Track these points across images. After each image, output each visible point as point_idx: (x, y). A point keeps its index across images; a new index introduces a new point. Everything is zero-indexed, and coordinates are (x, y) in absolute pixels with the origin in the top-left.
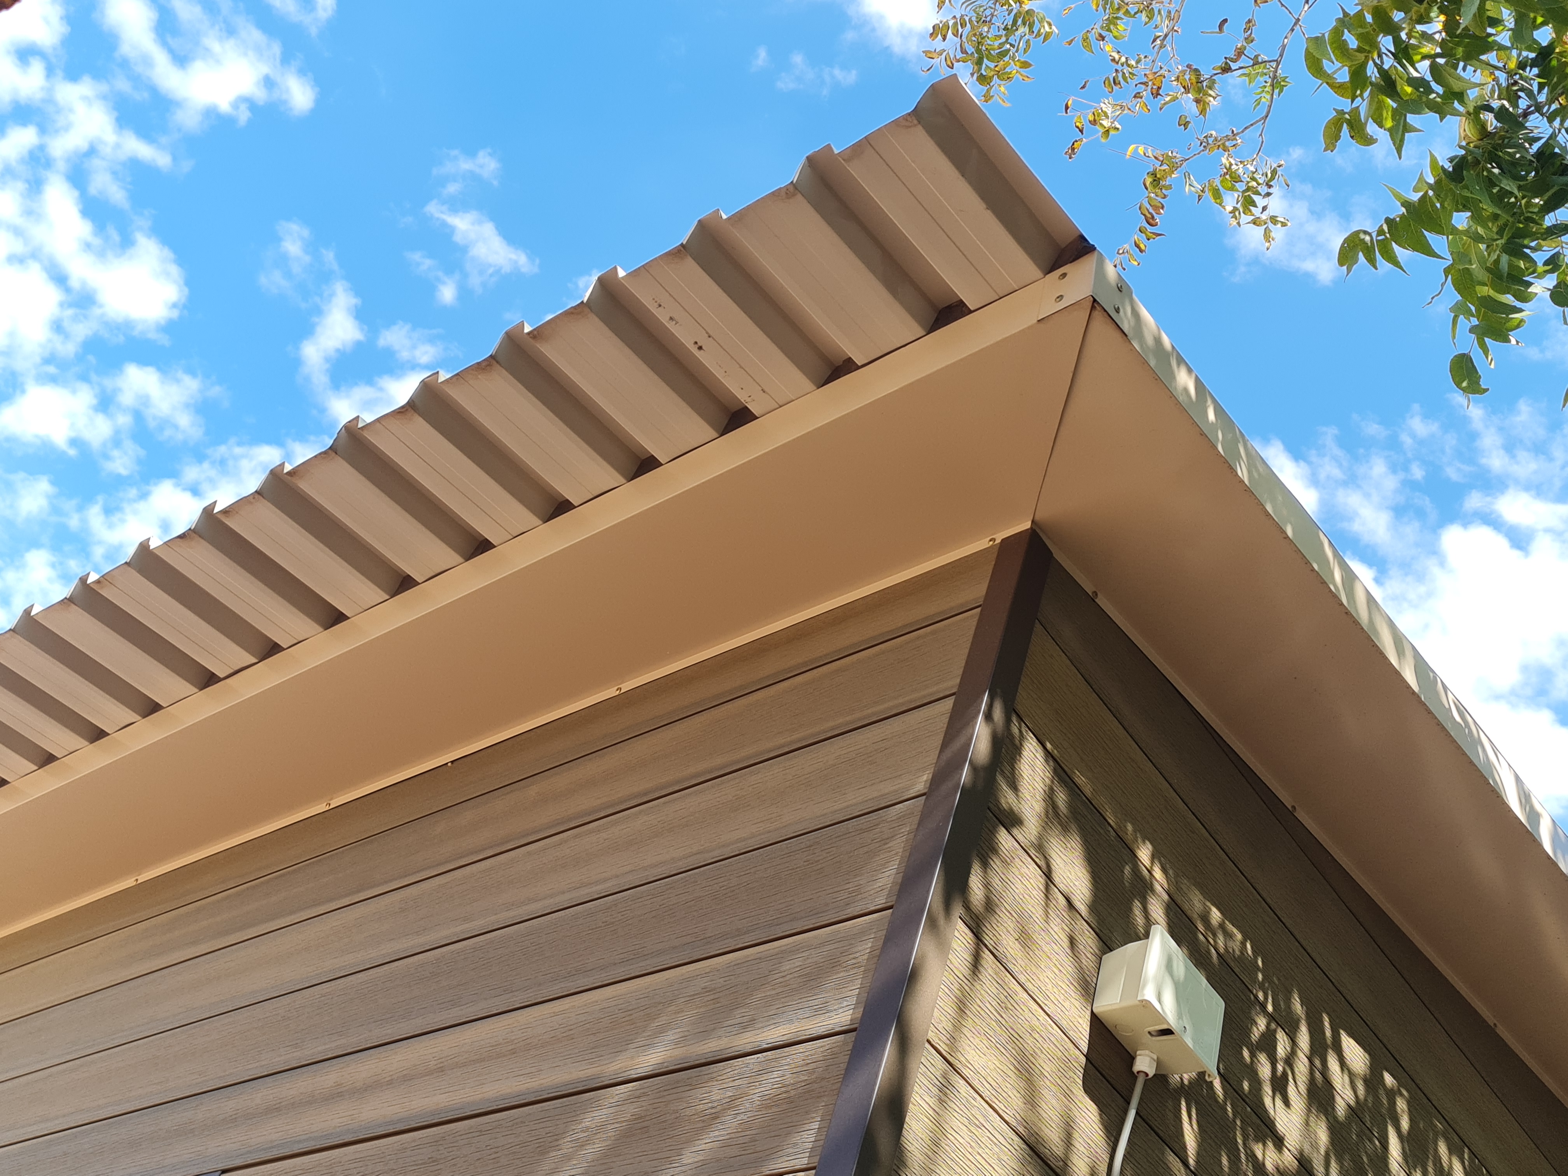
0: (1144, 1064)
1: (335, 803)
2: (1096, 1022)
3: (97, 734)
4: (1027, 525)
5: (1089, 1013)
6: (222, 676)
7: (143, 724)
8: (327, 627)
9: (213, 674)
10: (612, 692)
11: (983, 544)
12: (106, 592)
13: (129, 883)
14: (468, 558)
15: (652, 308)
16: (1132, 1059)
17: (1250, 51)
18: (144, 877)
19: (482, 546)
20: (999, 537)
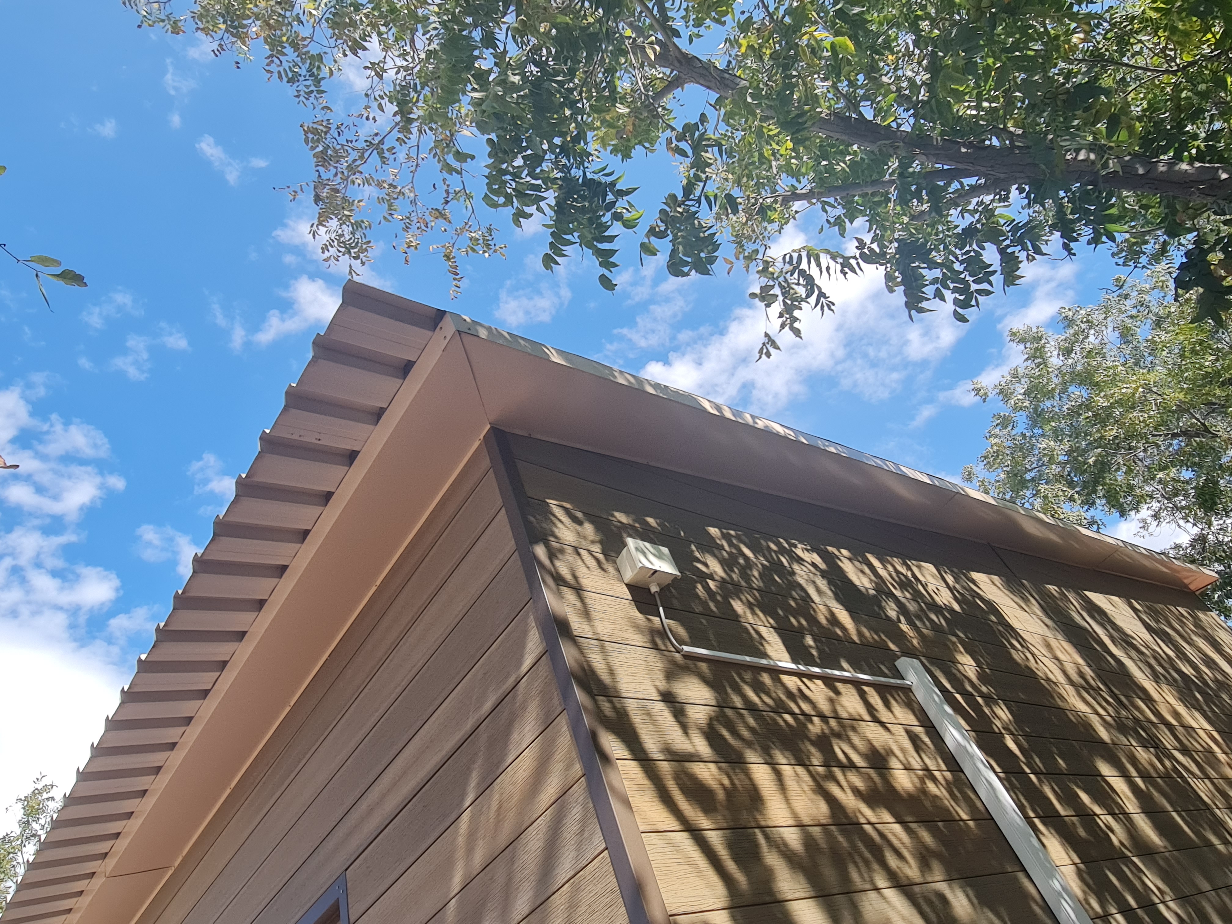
0: (654, 589)
1: (292, 704)
2: (628, 586)
3: (172, 746)
4: (488, 426)
5: (624, 586)
6: (209, 688)
7: (189, 729)
8: (241, 640)
9: (206, 690)
10: (374, 589)
11: (477, 444)
12: (136, 689)
13: (228, 791)
14: (281, 577)
15: (289, 436)
16: (649, 589)
17: (451, 191)
18: (233, 785)
19: (283, 569)
20: (482, 437)
